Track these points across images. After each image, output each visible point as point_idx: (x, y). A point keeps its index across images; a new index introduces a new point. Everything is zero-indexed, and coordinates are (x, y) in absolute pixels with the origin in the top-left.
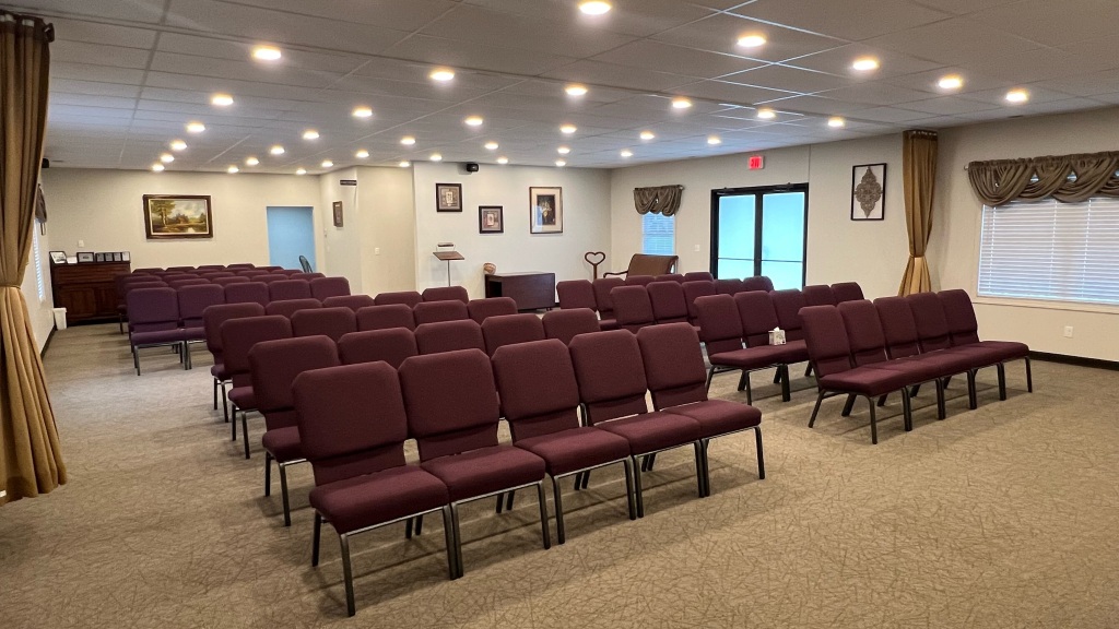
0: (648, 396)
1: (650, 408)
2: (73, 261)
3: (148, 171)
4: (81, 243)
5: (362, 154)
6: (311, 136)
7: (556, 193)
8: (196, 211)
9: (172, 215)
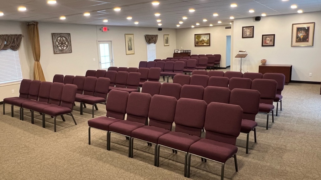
6: (216, 15)
8: (207, 38)
9: (201, 40)
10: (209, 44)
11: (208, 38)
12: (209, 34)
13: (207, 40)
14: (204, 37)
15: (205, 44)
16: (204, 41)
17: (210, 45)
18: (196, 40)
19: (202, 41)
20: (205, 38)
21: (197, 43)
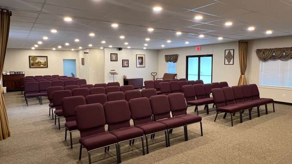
0: (171, 113)
1: (171, 116)
2: (8, 74)
3: (31, 49)
4: (11, 69)
5: (90, 45)
6: (77, 40)
7: (143, 56)
8: (43, 60)
9: (37, 61)
10: (46, 65)
11: (46, 60)
12: (47, 57)
13: (44, 62)
14: (40, 59)
15: (42, 66)
16: (40, 63)
17: (47, 67)
18: (31, 62)
19: (38, 63)
20: (42, 60)
21: (33, 64)
